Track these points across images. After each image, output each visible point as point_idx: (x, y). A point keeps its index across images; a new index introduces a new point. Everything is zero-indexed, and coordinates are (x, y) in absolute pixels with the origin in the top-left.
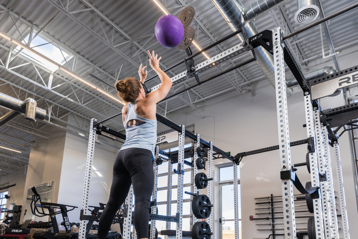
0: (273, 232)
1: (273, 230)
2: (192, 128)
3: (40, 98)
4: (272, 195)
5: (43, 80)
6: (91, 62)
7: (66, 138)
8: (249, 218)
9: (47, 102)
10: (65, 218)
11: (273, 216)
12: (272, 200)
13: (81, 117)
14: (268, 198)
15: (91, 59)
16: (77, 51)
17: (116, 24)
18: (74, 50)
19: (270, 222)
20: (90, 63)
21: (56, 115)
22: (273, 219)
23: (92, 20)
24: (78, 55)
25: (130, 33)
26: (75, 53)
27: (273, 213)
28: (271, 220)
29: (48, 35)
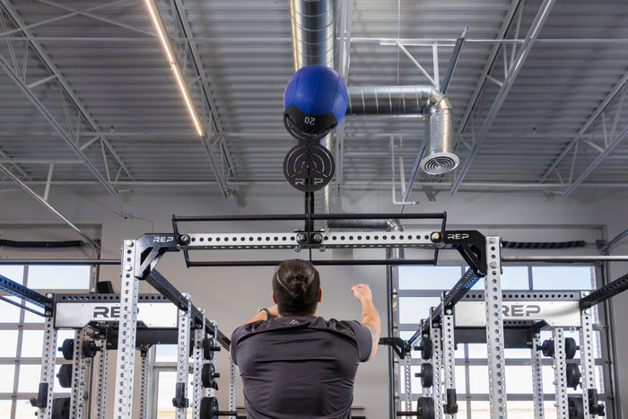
2: (96, 231)
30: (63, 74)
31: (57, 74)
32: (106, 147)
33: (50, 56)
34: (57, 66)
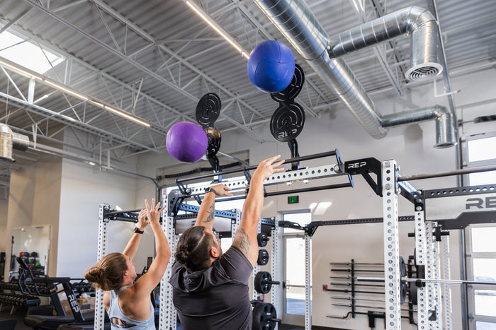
0: (353, 309)
1: (353, 306)
2: (246, 154)
3: (18, 108)
4: (353, 260)
5: (20, 92)
6: (94, 66)
7: (63, 164)
8: (322, 287)
9: (29, 112)
10: (70, 296)
11: (353, 288)
12: (353, 267)
13: (83, 131)
14: (348, 264)
15: (94, 62)
16: (69, 51)
17: (130, 20)
18: (66, 50)
19: (349, 295)
20: (93, 68)
21: (44, 132)
22: (353, 292)
23: (91, 13)
24: (73, 58)
25: (152, 32)
26: (67, 54)
27: (353, 285)
28: (351, 293)
29: (20, 28)
30: (204, 73)
31: (201, 73)
32: (241, 104)
33: (195, 66)
34: (200, 69)
